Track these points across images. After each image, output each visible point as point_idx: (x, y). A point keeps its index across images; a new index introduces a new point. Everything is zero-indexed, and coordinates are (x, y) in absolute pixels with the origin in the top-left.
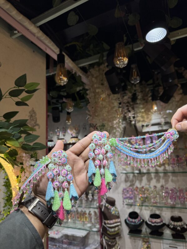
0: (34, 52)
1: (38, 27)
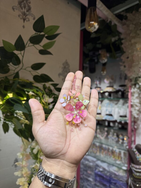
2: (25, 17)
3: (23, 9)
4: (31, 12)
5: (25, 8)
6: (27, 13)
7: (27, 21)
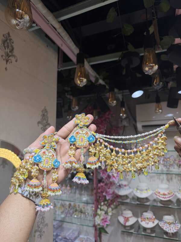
1: (59, 22)
2: (8, 58)
3: (7, 49)
4: (14, 52)
5: (8, 48)
6: (10, 54)
7: (9, 63)
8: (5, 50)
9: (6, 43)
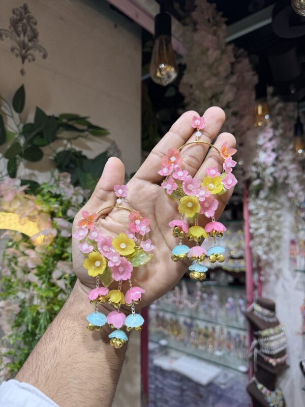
0: (116, 26)
2: (26, 52)
4: (38, 41)
5: (25, 33)
6: (30, 44)
7: (29, 61)
8: (18, 39)
9: (20, 25)
